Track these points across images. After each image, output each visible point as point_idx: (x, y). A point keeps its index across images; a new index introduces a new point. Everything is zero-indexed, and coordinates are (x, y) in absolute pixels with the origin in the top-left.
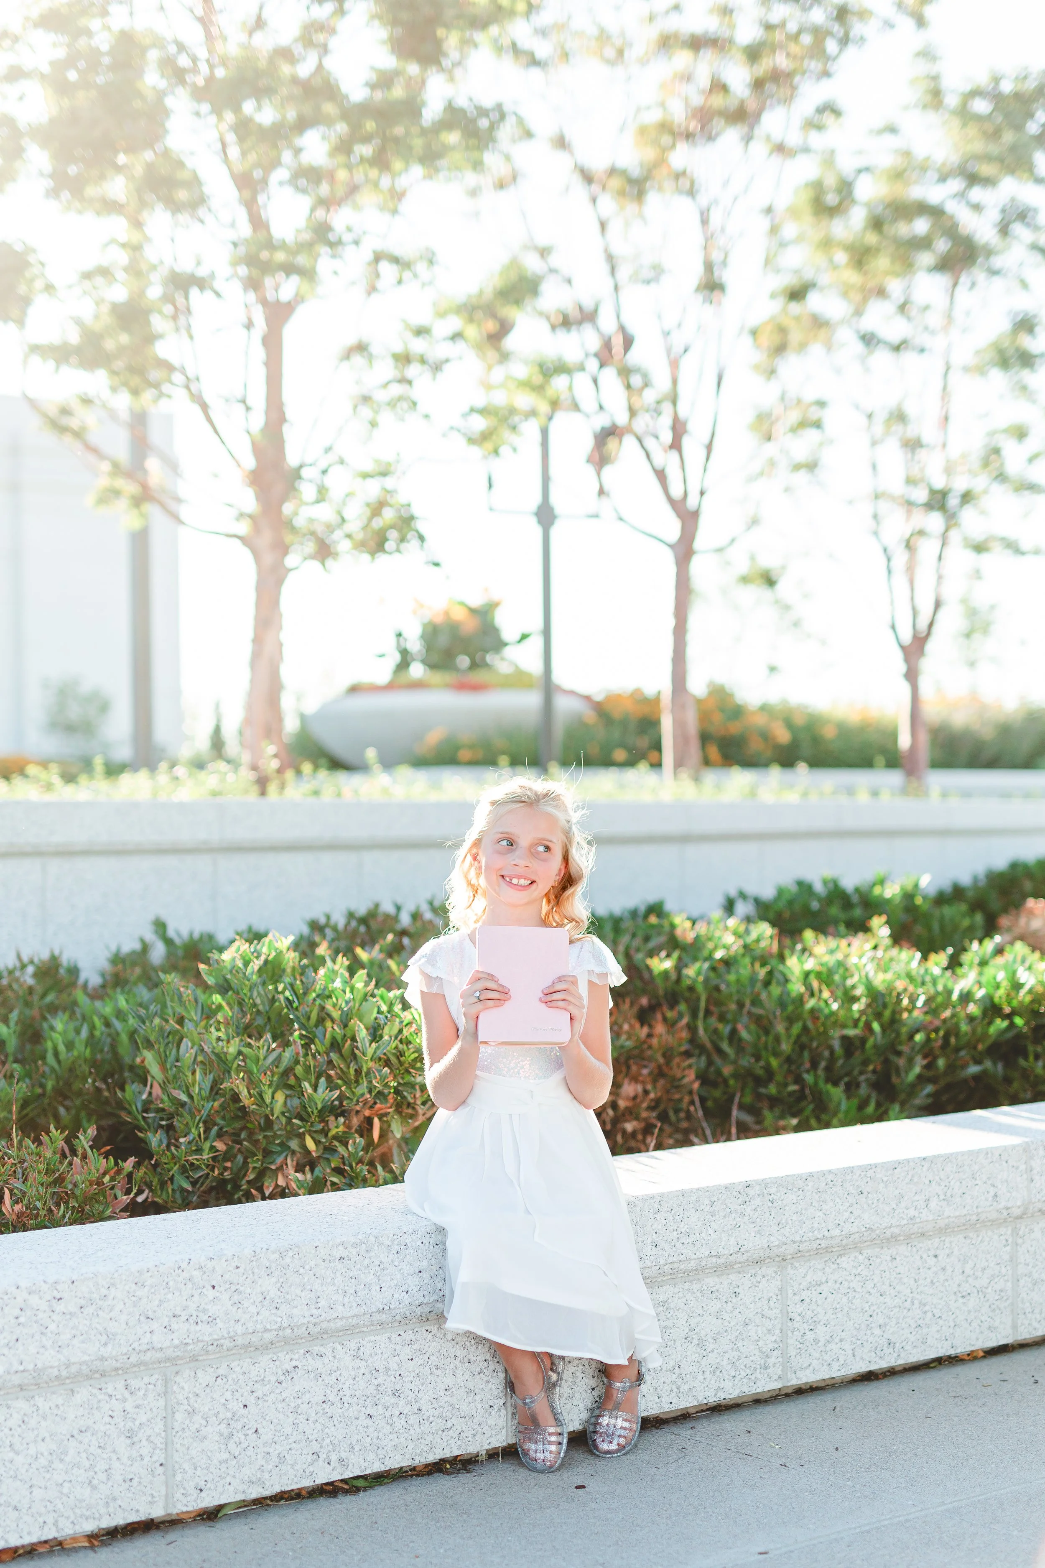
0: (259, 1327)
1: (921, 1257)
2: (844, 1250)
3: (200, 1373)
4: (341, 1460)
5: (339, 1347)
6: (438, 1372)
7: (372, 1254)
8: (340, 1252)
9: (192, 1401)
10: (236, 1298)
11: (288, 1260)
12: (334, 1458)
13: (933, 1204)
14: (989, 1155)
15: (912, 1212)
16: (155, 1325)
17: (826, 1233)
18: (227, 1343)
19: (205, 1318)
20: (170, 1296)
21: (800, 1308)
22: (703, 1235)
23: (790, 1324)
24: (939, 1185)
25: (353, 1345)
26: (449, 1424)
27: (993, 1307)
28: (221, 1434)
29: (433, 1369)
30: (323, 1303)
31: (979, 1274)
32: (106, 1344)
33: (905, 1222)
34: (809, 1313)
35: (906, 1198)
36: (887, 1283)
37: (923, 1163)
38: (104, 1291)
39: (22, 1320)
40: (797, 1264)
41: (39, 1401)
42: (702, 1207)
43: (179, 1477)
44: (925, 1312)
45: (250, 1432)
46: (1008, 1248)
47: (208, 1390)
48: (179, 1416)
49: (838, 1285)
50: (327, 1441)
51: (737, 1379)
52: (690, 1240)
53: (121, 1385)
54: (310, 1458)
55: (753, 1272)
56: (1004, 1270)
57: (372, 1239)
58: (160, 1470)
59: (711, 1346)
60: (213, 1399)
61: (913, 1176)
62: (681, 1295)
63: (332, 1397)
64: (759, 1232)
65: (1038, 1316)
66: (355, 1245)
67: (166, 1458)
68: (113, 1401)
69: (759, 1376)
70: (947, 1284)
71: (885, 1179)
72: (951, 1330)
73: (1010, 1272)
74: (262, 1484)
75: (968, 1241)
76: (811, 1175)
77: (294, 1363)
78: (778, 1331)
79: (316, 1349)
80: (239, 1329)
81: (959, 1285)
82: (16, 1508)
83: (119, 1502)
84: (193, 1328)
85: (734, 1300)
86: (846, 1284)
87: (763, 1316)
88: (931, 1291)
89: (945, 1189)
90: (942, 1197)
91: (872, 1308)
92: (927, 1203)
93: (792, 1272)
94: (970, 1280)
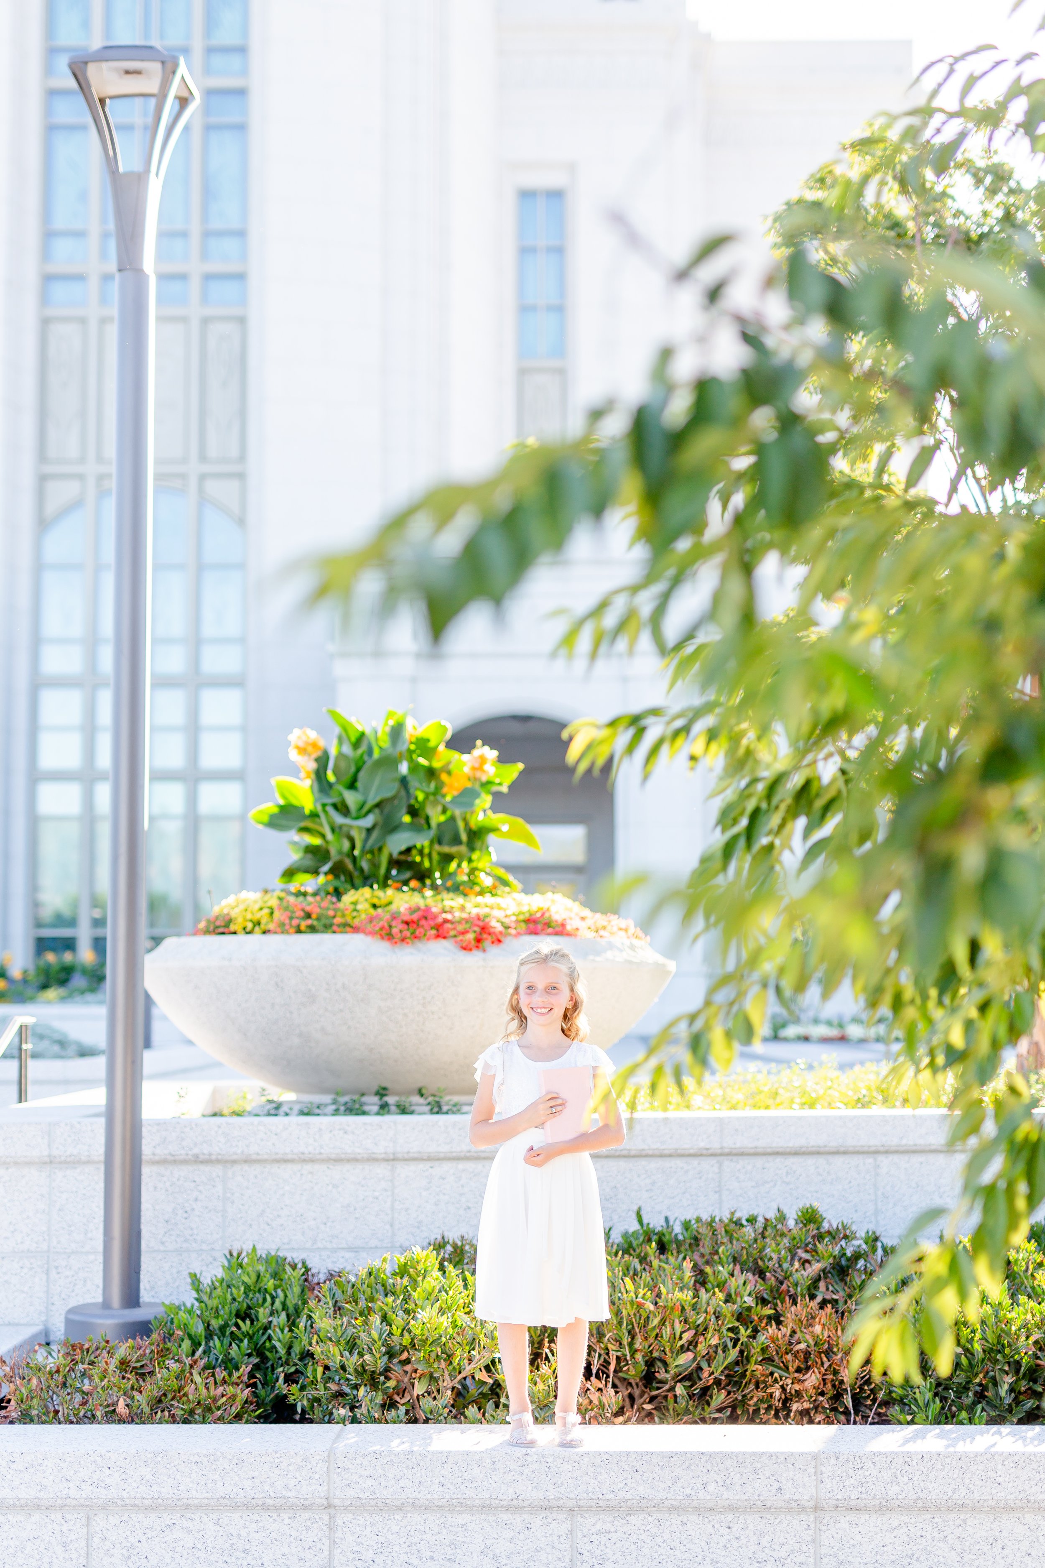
0: (138, 1495)
1: (714, 1527)
2: (631, 1511)
3: (110, 1517)
5: (205, 1517)
6: (277, 1543)
7: (218, 1463)
8: (196, 1458)
9: (104, 1533)
10: (124, 1476)
11: (159, 1459)
13: (711, 1487)
14: (774, 1457)
15: (688, 1491)
16: (71, 1485)
17: (601, 1496)
18: (119, 1502)
19: (103, 1485)
20: (81, 1469)
21: (589, 1547)
22: (485, 1483)
23: (579, 1556)
24: (718, 1474)
25: (215, 1517)
28: (123, 1555)
30: (182, 1487)
31: (777, 1547)
32: (40, 1491)
33: (681, 1497)
34: (598, 1552)
35: (682, 1480)
36: (678, 1541)
37: (701, 1456)
38: (41, 1461)
40: (587, 1516)
41: (10, 1517)
45: (143, 1557)
46: (810, 1532)
47: (115, 1528)
48: (96, 1540)
49: (627, 1536)
52: (473, 1485)
53: (59, 1516)
55: (545, 1515)
56: (805, 1548)
57: (218, 1454)
59: (505, 1561)
60: (118, 1534)
61: (690, 1464)
62: (478, 1522)
63: (199, 1546)
64: (536, 1487)
66: (206, 1456)
67: (87, 1563)
68: (55, 1524)
70: (741, 1550)
71: (661, 1464)
73: (812, 1551)
75: (764, 1521)
76: (588, 1453)
77: (173, 1521)
78: (567, 1560)
79: (188, 1515)
80: (125, 1494)
84: (95, 1490)
85: (526, 1532)
86: (635, 1536)
87: (553, 1547)
88: (724, 1553)
89: (724, 1478)
90: (720, 1483)
91: (661, 1557)
92: (705, 1486)
93: (582, 1520)
94: (767, 1550)
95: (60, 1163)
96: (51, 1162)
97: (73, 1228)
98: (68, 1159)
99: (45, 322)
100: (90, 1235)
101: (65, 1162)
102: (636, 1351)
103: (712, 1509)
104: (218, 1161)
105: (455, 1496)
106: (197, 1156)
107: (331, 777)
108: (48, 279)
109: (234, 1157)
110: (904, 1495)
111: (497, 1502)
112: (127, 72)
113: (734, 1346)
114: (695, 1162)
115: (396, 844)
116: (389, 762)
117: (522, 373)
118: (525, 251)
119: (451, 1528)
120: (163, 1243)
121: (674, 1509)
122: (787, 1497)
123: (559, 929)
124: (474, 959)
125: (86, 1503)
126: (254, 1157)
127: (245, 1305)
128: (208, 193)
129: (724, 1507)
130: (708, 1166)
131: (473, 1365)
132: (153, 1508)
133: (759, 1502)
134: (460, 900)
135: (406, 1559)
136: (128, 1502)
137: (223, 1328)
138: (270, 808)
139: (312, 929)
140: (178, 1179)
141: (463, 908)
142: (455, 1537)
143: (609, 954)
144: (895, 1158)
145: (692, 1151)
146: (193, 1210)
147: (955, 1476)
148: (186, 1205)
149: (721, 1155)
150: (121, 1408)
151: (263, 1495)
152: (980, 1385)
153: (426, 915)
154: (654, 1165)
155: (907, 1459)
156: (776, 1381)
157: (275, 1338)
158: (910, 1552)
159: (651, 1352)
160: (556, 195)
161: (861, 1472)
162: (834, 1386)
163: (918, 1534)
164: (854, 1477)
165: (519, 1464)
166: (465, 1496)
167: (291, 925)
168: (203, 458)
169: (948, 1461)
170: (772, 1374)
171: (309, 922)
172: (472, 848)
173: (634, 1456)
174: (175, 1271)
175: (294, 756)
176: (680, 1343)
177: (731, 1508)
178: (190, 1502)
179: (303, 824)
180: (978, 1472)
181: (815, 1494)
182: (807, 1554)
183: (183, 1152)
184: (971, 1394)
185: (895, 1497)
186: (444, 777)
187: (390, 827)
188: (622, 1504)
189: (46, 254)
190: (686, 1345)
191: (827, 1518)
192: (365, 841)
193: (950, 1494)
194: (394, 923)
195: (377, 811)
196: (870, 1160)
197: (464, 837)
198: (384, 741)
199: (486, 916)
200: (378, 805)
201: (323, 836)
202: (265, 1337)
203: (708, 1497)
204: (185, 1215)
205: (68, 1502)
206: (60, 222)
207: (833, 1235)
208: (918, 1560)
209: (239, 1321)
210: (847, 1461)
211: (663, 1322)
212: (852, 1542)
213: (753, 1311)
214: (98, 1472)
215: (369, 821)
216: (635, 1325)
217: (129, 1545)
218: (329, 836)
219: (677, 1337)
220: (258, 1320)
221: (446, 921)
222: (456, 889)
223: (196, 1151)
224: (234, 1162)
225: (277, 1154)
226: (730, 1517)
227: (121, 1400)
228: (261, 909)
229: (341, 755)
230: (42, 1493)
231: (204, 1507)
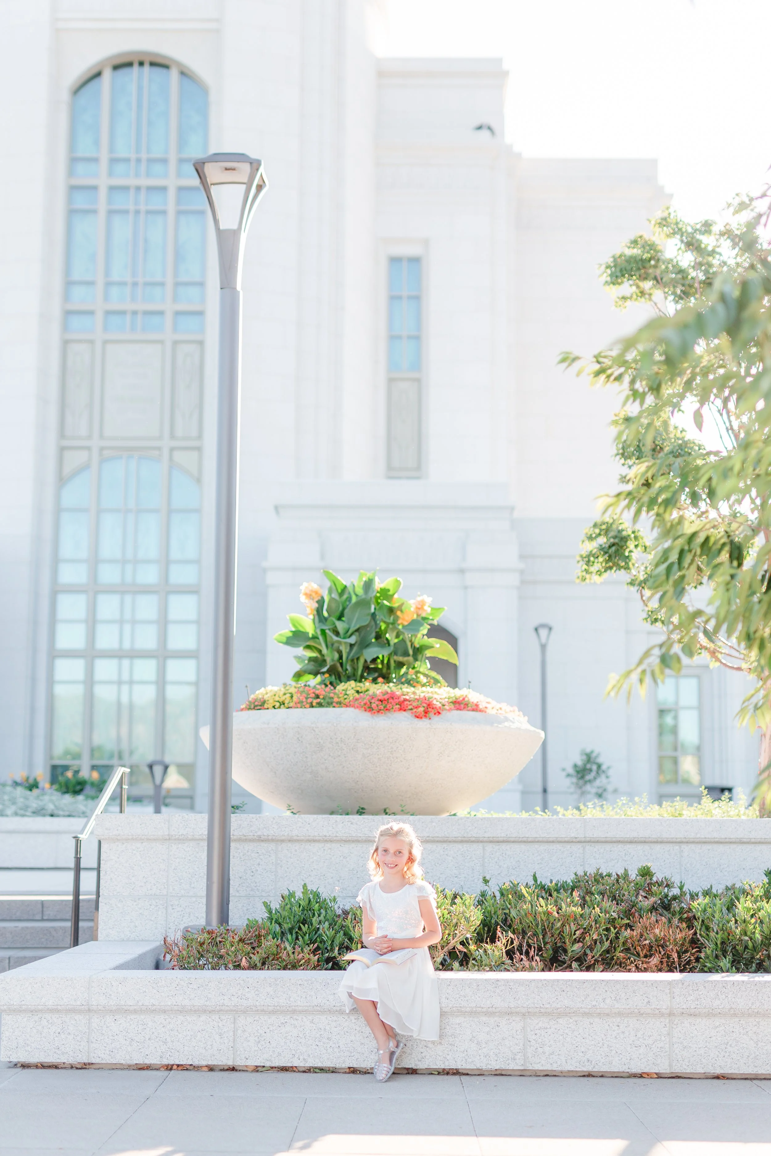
0: (266, 1004)
1: (609, 1025)
2: (559, 1016)
3: (248, 1018)
4: (304, 1059)
5: (305, 1018)
6: (348, 1034)
8: (300, 982)
9: (244, 1027)
10: (257, 993)
11: (278, 982)
12: (301, 1058)
13: (608, 1001)
14: (645, 983)
15: (594, 1003)
16: (225, 997)
17: (542, 1006)
18: (254, 1008)
19: (244, 998)
20: (231, 988)
21: (534, 1037)
22: (473, 998)
23: (528, 1043)
24: (612, 993)
26: (352, 1055)
27: (656, 1054)
28: (256, 1041)
29: (346, 1033)
30: (292, 999)
31: (647, 1038)
32: (207, 1001)
33: (590, 1007)
34: (540, 1040)
35: (591, 997)
36: (587, 1034)
39: (177, 988)
40: (533, 1018)
41: (188, 1018)
42: (472, 986)
43: (238, 1053)
44: (611, 1050)
45: (267, 1042)
46: (667, 1029)
47: (251, 1024)
48: (239, 1032)
49: (557, 1030)
50: (298, 1051)
51: (498, 1061)
52: (466, 999)
53: (218, 1017)
54: (291, 1056)
55: (508, 1018)
56: (663, 1039)
57: (314, 979)
58: (231, 1049)
59: (484, 1046)
60: (253, 1028)
61: (595, 987)
62: (468, 1022)
63: (301, 1035)
64: (503, 1001)
65: (687, 1063)
67: (234, 1045)
68: (215, 1022)
69: (511, 1062)
70: (625, 1039)
71: (578, 987)
72: (628, 1061)
73: (668, 1040)
74: (270, 1060)
75: (639, 1022)
76: (534, 980)
77: (286, 1021)
78: (521, 1045)
79: (295, 1017)
80: (258, 1004)
81: (633, 1041)
82: (178, 1051)
83: (215, 1057)
84: (240, 1000)
85: (497, 1028)
86: (562, 1031)
87: (513, 1037)
88: (615, 1041)
89: (616, 995)
90: (613, 999)
91: (578, 1043)
92: (604, 1000)
93: (530, 1021)
94: (641, 1040)
95: (175, 839)
96: (169, 839)
97: (182, 881)
98: (180, 837)
99: (66, 343)
100: (193, 885)
101: (178, 839)
102: (547, 943)
103: (608, 1015)
104: (273, 840)
105: (455, 1005)
106: (260, 837)
107: (325, 614)
108: (68, 313)
109: (283, 838)
110: (722, 1006)
111: (480, 1009)
112: (226, 169)
113: (607, 940)
114: (568, 846)
115: (369, 654)
116: (363, 603)
117: (391, 381)
118: (394, 299)
119: (452, 1026)
120: (238, 891)
121: (586, 1014)
122: (653, 1007)
123: (475, 707)
124: (423, 723)
125: (234, 1009)
126: (295, 838)
127: (302, 918)
128: (179, 256)
129: (615, 1013)
130: (577, 849)
131: (455, 940)
132: (274, 1012)
133: (636, 1010)
134: (412, 689)
135: (426, 1045)
136: (259, 1008)
137: (291, 930)
138: (287, 632)
139: (320, 705)
140: (248, 852)
141: (414, 693)
142: (454, 1031)
143: (506, 724)
144: (693, 846)
145: (566, 839)
146: (257, 870)
147: (753, 995)
148: (253, 867)
149: (584, 842)
150: (244, 963)
151: (340, 1004)
152: (760, 959)
153: (393, 696)
154: (543, 847)
155: (724, 985)
156: (632, 962)
157: (324, 935)
158: (726, 1041)
159: (556, 943)
160: (415, 261)
161: (697, 992)
162: (668, 965)
163: (731, 1030)
164: (693, 995)
165: (493, 986)
166: (461, 1005)
167: (307, 703)
168: (172, 436)
169: (749, 986)
170: (629, 958)
171: (318, 700)
172: (416, 660)
173: (561, 982)
174: (245, 909)
175: (303, 599)
176: (574, 937)
177: (620, 1014)
178: (296, 1008)
179: (308, 643)
180: (767, 993)
181: (669, 1005)
182: (665, 1042)
183: (251, 834)
184: (754, 965)
185: (717, 1007)
186: (399, 613)
187: (364, 644)
188: (555, 1011)
189: (66, 297)
190: (578, 939)
191: (677, 1021)
192: (349, 654)
193: (750, 1005)
194: (373, 701)
195: (357, 634)
196: (677, 847)
197: (411, 652)
198: (360, 591)
199: (429, 698)
200: (357, 630)
201: (320, 651)
202: (316, 936)
203: (606, 1007)
204: (252, 874)
205: (223, 1008)
206: (76, 276)
207: (659, 884)
208: (731, 1046)
209: (301, 925)
210: (689, 985)
211: (563, 925)
212: (691, 1035)
213: (616, 922)
214: (241, 990)
215: (353, 640)
216: (546, 927)
217: (259, 1035)
218: (325, 651)
219: (573, 933)
220: (312, 925)
221: (405, 700)
222: (409, 682)
223: (259, 833)
224: (282, 841)
225: (309, 836)
226: (619, 1019)
227: (244, 959)
228: (285, 694)
229: (332, 600)
230: (208, 1002)
231: (305, 1012)
